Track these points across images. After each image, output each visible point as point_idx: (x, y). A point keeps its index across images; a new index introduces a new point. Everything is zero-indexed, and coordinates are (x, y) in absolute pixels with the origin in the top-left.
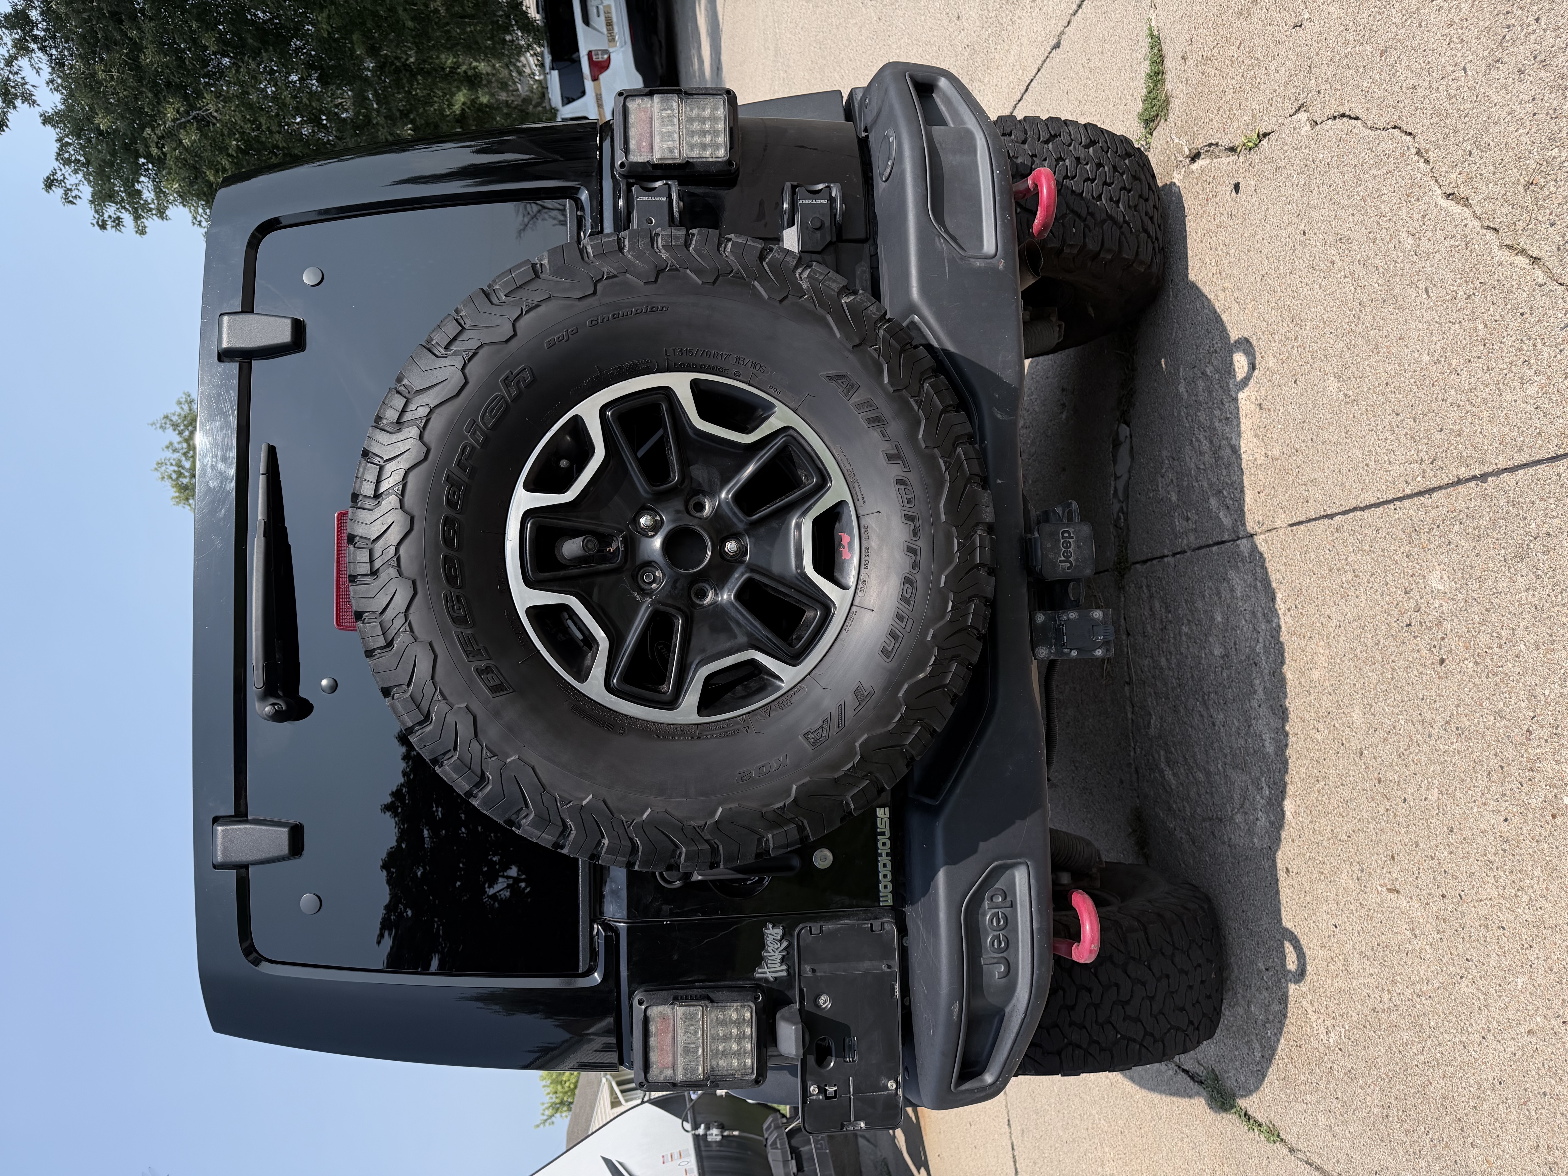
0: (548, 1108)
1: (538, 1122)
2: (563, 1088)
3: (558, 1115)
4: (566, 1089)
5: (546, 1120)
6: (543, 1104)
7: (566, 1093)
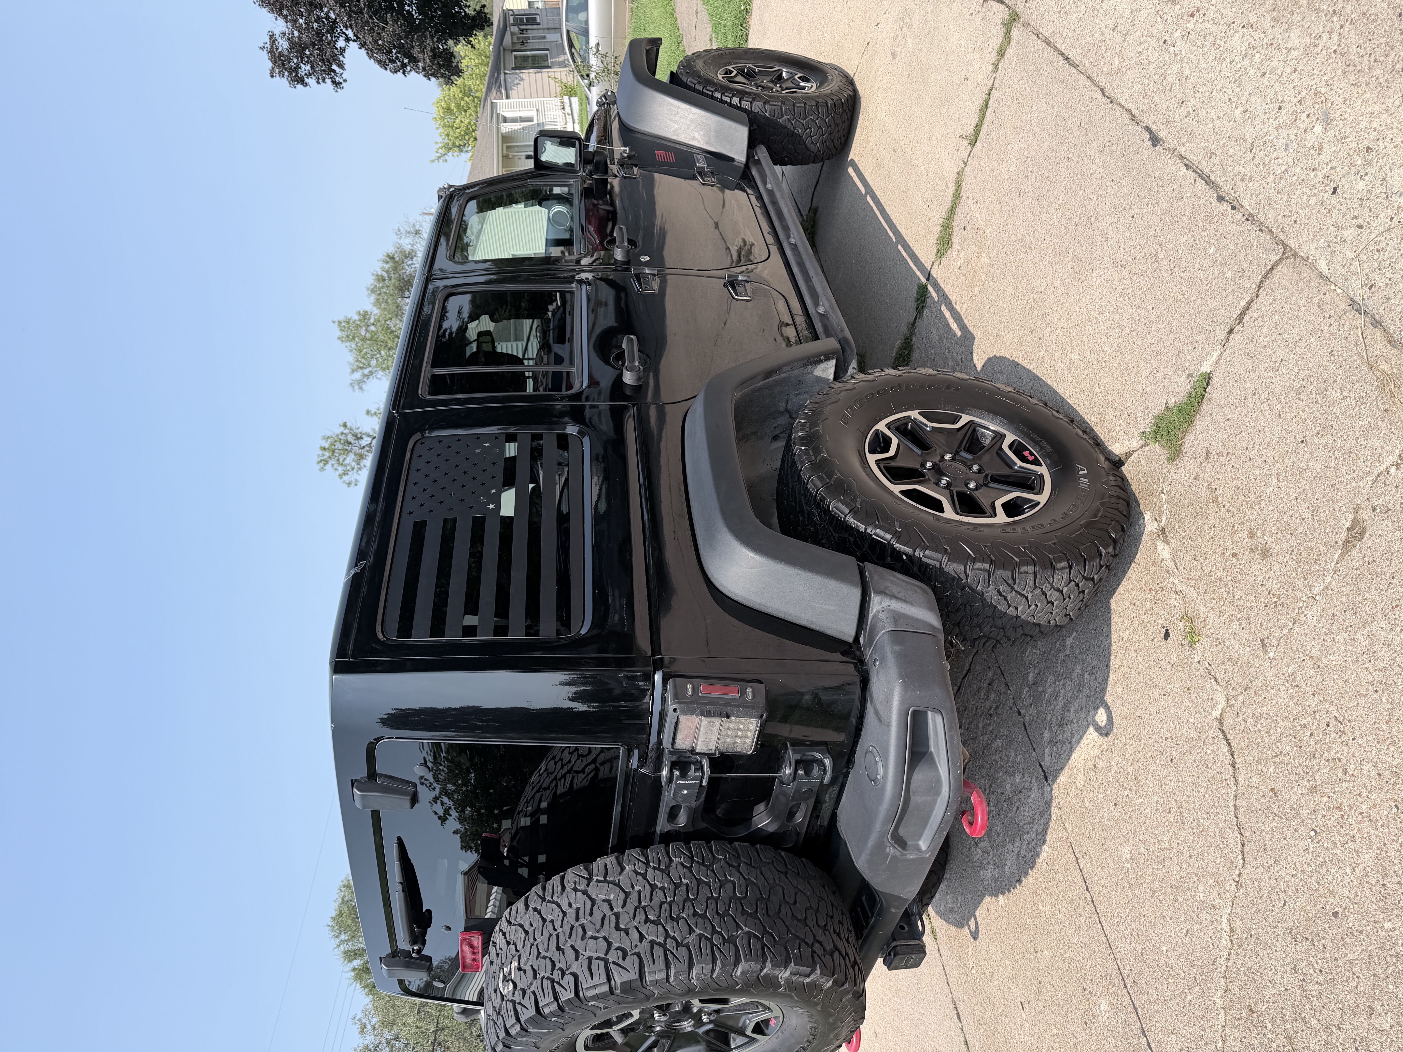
0: (441, 148)
1: (433, 158)
2: (454, 133)
3: (450, 154)
4: (457, 135)
5: (440, 157)
6: (437, 143)
7: (457, 137)
